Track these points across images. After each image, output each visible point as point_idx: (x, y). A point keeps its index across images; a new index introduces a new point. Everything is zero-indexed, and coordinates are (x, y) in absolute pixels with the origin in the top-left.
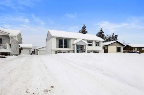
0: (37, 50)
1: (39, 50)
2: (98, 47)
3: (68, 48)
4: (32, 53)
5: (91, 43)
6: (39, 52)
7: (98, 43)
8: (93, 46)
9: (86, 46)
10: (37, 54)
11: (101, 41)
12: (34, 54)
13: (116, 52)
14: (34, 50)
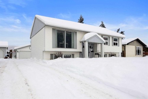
0: (15, 51)
1: (19, 50)
2: (115, 47)
3: (73, 48)
4: (7, 55)
5: (107, 40)
6: (18, 54)
7: (116, 40)
8: (109, 45)
9: (103, 44)
10: (15, 57)
11: (120, 37)
12: (11, 57)
13: (136, 55)
14: (11, 51)
